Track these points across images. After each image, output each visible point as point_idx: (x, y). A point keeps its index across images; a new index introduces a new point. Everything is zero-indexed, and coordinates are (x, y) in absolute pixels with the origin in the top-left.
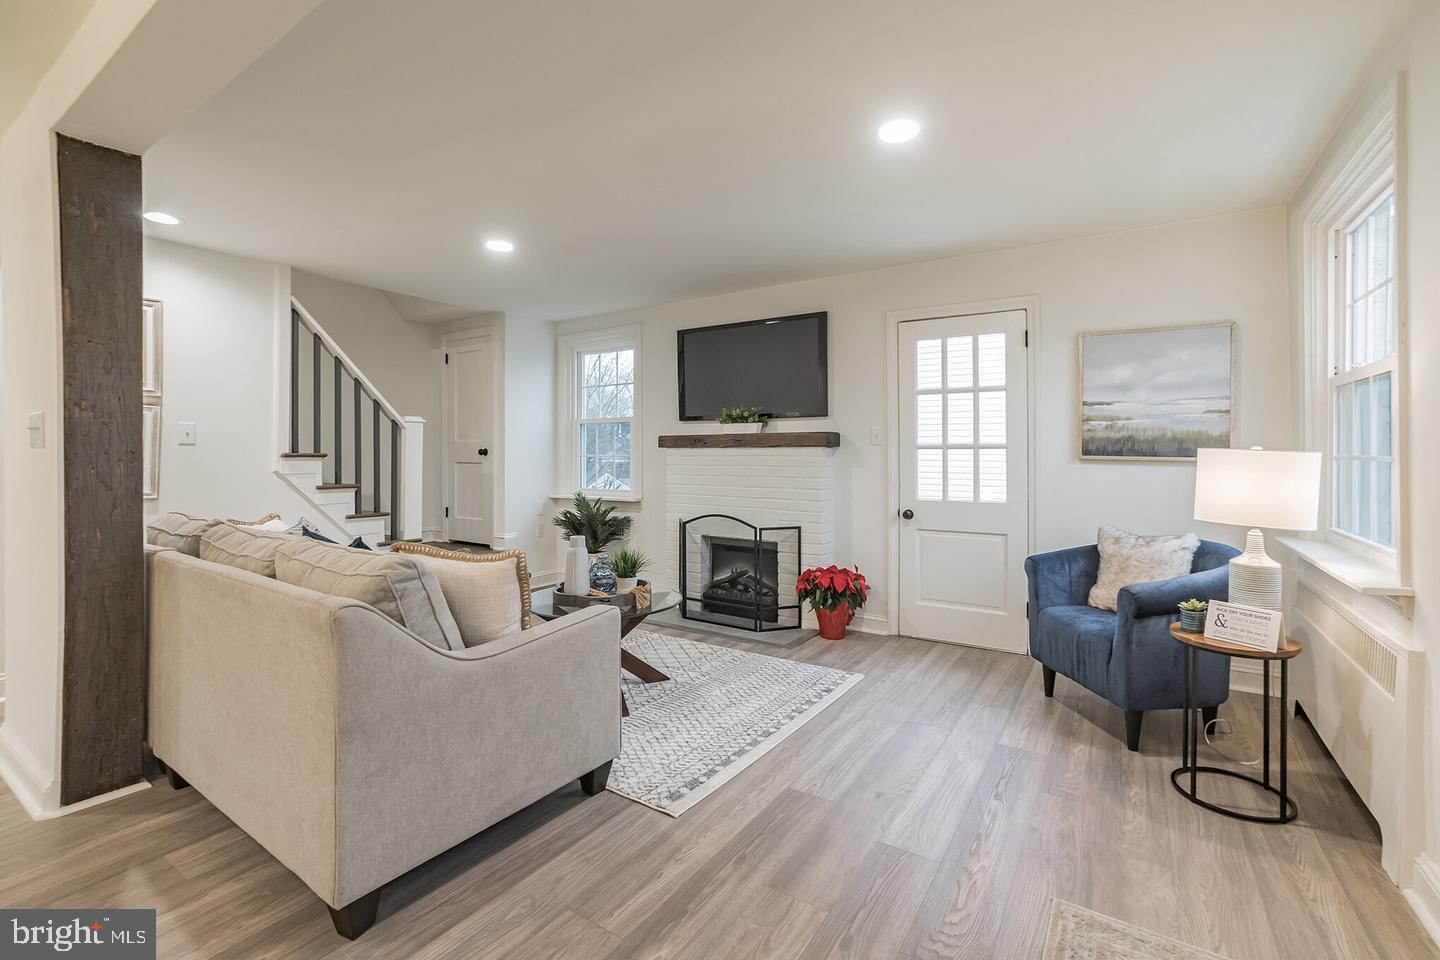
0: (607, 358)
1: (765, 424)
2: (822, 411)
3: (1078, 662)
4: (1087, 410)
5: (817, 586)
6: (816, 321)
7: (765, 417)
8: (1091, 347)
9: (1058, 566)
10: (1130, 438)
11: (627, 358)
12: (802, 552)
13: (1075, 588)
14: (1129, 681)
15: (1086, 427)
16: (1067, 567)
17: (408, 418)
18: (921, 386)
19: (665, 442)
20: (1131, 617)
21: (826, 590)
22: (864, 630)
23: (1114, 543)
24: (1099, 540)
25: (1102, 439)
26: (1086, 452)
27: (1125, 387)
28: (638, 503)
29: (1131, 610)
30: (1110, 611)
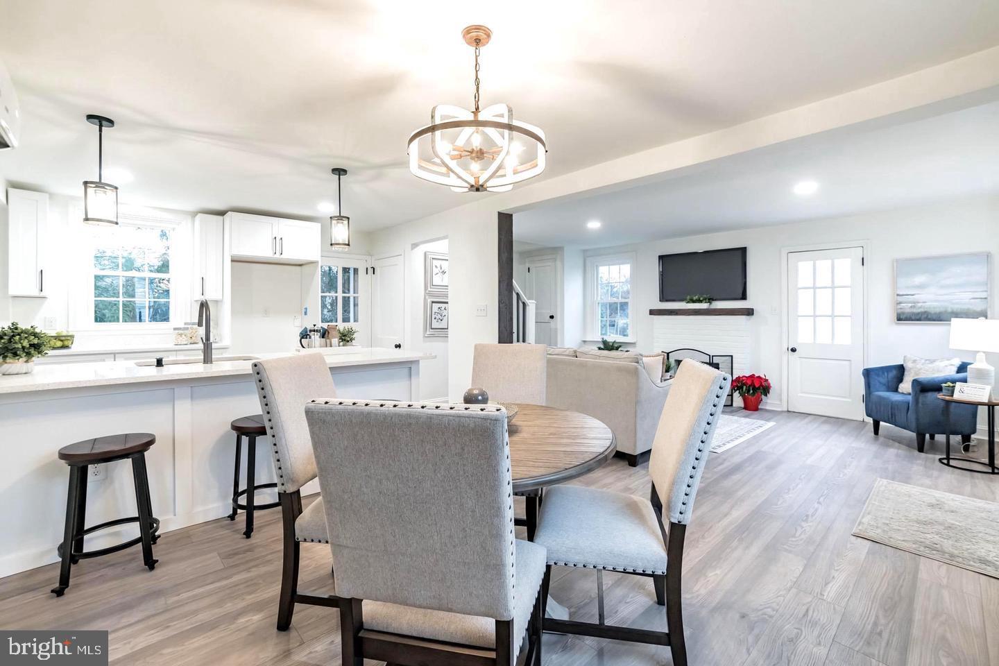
0: (615, 268)
1: (711, 303)
2: (744, 297)
3: (892, 414)
4: (900, 299)
5: (744, 384)
6: (740, 253)
7: (710, 300)
8: (903, 267)
9: (881, 373)
10: (925, 312)
11: (626, 269)
12: (734, 368)
13: (890, 384)
14: (917, 419)
15: (899, 307)
16: (886, 374)
17: (530, 301)
18: (800, 285)
19: (652, 312)
20: (918, 392)
21: (750, 386)
22: (767, 408)
23: (912, 363)
24: (904, 361)
25: (908, 313)
26: (899, 319)
27: (921, 287)
28: (634, 343)
29: (918, 388)
30: (910, 394)
